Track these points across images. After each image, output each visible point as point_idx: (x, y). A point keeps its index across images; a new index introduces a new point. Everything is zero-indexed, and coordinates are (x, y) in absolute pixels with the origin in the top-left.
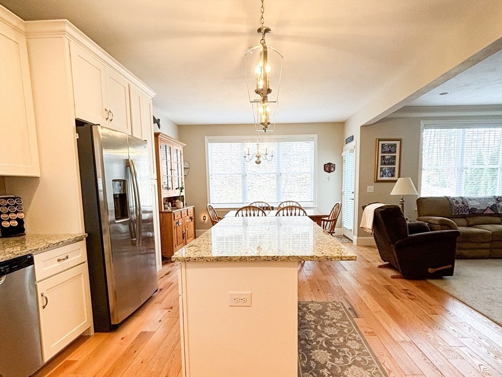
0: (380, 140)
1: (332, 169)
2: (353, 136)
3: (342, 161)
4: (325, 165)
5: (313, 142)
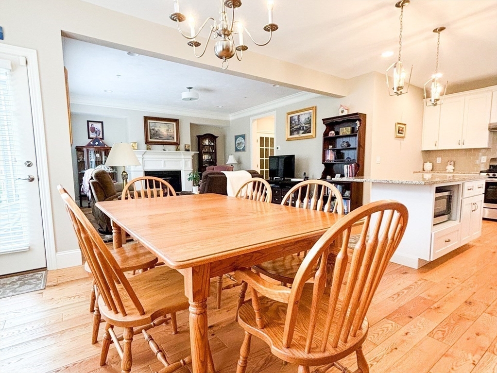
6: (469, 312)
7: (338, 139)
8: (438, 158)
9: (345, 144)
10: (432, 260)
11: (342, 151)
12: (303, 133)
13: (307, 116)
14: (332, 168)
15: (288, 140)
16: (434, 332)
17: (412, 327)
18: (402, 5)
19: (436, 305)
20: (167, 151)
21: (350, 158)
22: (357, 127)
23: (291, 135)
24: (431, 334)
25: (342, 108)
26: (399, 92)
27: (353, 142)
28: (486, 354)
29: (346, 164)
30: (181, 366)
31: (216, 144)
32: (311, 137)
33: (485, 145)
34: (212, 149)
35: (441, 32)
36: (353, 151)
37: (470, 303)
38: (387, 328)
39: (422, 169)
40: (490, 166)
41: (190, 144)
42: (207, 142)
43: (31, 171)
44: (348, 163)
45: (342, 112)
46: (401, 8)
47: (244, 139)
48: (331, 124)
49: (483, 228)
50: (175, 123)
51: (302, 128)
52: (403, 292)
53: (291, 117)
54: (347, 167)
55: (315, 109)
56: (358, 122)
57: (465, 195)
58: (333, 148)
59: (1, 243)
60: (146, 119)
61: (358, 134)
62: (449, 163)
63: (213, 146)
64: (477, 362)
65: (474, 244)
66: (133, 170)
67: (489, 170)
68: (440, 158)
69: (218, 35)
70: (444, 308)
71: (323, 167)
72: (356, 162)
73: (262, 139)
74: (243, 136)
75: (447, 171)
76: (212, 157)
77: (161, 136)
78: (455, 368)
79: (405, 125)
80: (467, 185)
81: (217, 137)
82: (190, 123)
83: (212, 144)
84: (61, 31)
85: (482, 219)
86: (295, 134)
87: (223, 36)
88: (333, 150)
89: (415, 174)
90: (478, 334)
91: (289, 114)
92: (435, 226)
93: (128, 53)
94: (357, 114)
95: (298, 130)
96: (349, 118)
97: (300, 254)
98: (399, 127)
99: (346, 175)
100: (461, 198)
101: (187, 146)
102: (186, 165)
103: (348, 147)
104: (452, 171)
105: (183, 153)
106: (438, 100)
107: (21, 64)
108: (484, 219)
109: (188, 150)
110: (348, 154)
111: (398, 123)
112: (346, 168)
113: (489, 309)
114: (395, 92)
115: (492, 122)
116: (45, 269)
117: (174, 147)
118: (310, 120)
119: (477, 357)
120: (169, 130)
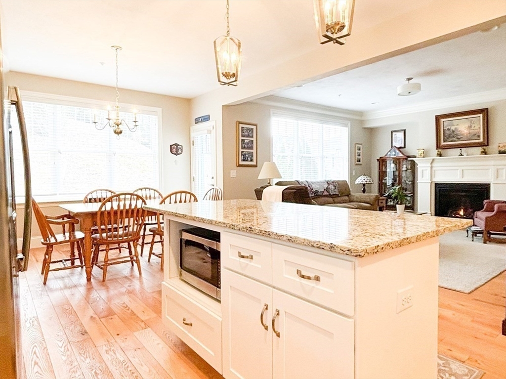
0: (240, 123)
1: (180, 151)
2: (209, 116)
3: (191, 143)
4: (171, 146)
5: (156, 117)
20: (466, 156)
50: (481, 115)
60: (439, 118)
101: (501, 146)
102: (498, 175)
105: (495, 157)
109: (504, 153)
120: (473, 125)
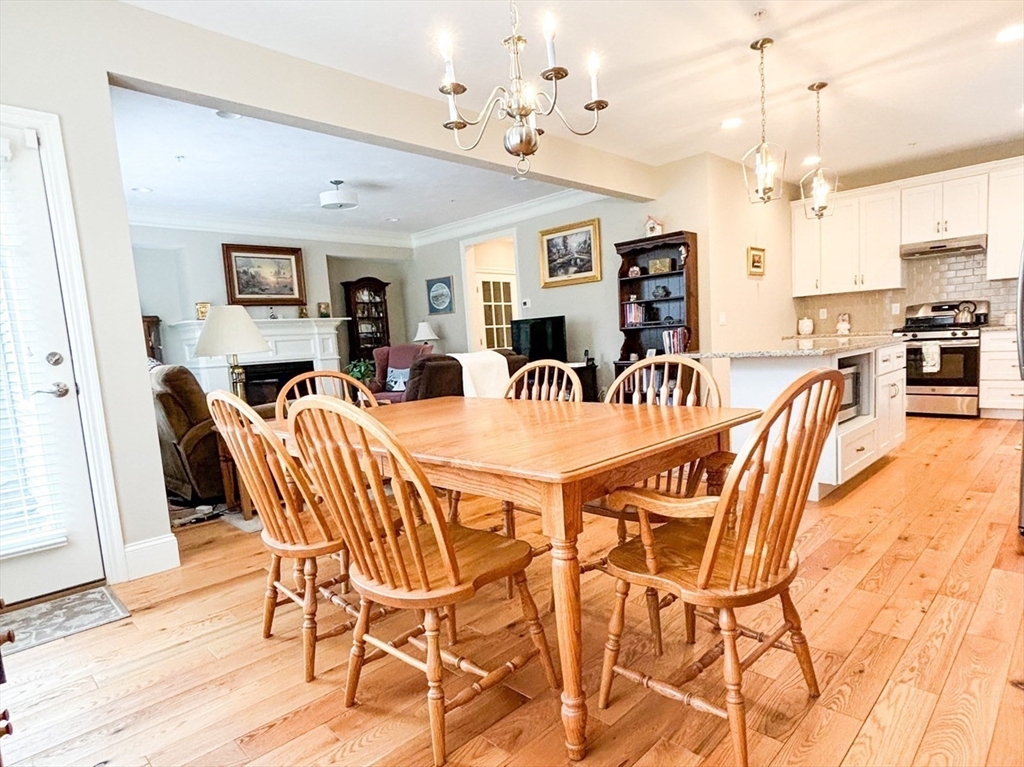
6: (906, 550)
7: (646, 283)
8: (821, 310)
9: (661, 292)
10: (840, 483)
11: (655, 305)
12: (576, 272)
13: (582, 238)
14: (639, 337)
15: (547, 286)
16: (864, 582)
17: (832, 580)
18: (761, 45)
19: (859, 548)
20: (280, 319)
21: (671, 318)
22: (682, 257)
23: (551, 276)
24: (860, 585)
25: (652, 221)
26: (766, 197)
27: (676, 286)
28: (938, 597)
29: (665, 328)
30: (510, 671)
31: (385, 301)
32: (593, 280)
33: (896, 282)
34: (376, 310)
35: (821, 91)
36: (678, 304)
37: (906, 539)
38: (796, 587)
39: (796, 332)
40: (907, 320)
41: (328, 300)
42: (364, 296)
43: (62, 375)
44: (670, 328)
45: (652, 229)
46: (759, 51)
47: (449, 287)
48: (632, 253)
49: (907, 428)
50: (293, 258)
51: (573, 262)
52: (806, 537)
53: (548, 241)
54: (669, 334)
55: (596, 223)
56: (682, 249)
57: (880, 371)
58: (637, 299)
59: (3, 533)
60: (228, 249)
61: (684, 270)
62: (840, 318)
63: (381, 302)
64: (926, 608)
65: (896, 455)
66: (205, 366)
67: (906, 327)
68: (825, 310)
69: (509, 114)
70: (869, 551)
71: (621, 338)
72: (686, 324)
73: (486, 284)
74: (447, 281)
75: (839, 333)
76: (378, 328)
77: (263, 287)
78: (901, 620)
79: (763, 250)
80: (882, 353)
81: (387, 284)
82: (327, 256)
83: (378, 299)
84: (108, 73)
85: (905, 414)
86: (560, 273)
87: (518, 117)
88: (639, 304)
89: (785, 341)
90: (922, 576)
91: (544, 233)
92: (842, 425)
93: (217, 113)
94: (680, 233)
95: (565, 266)
96: (667, 240)
97: (649, 483)
98: (754, 256)
99: (667, 350)
100: (874, 376)
101: (323, 306)
102: (324, 349)
103: (667, 297)
104: (847, 332)
105: (315, 321)
106: (824, 208)
107: (28, 144)
108: (908, 414)
109: (327, 316)
110: (665, 310)
111: (753, 249)
112: (666, 337)
113: (933, 543)
114: (762, 198)
115: (904, 243)
116: (102, 582)
117: (294, 310)
118: (590, 245)
119: (926, 603)
120: (282, 272)
